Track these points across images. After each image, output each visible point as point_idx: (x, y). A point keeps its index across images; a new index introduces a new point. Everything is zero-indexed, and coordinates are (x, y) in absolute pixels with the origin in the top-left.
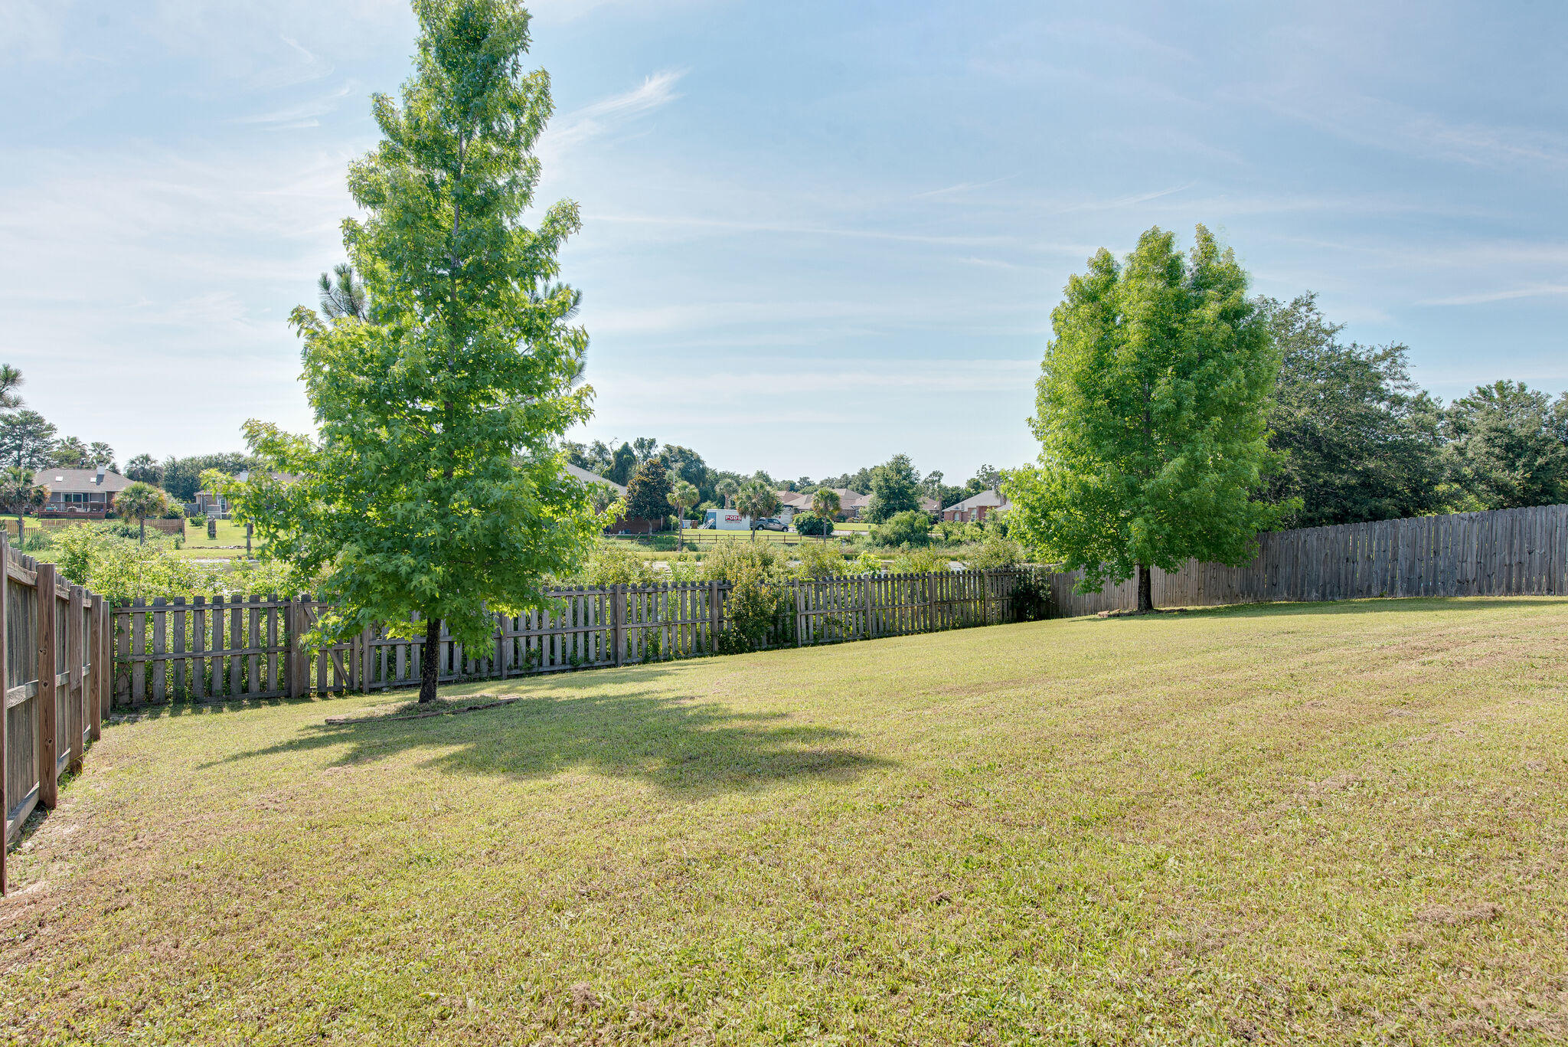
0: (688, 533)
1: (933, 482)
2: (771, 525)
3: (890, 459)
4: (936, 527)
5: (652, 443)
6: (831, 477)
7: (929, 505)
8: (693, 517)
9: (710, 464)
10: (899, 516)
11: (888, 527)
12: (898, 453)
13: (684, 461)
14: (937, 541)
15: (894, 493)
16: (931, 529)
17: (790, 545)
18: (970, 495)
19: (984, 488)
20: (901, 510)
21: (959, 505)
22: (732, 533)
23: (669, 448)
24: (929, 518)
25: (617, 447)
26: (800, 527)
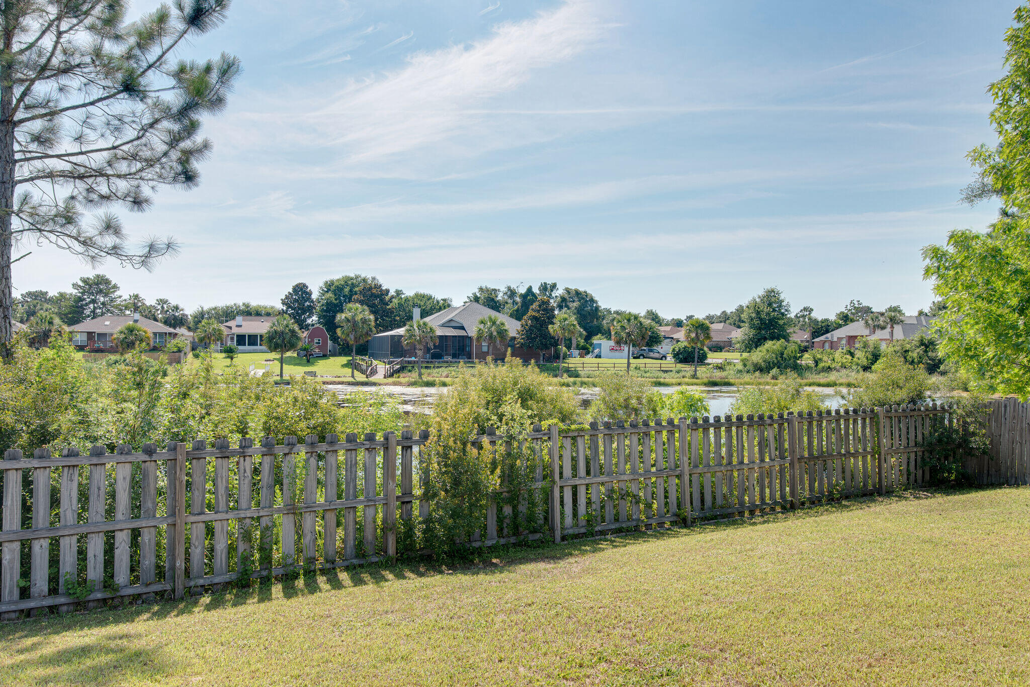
0: (575, 361)
1: (804, 316)
2: (651, 354)
3: (761, 293)
4: (806, 355)
5: (554, 286)
6: (712, 313)
7: (800, 336)
8: (584, 348)
9: (603, 304)
10: (769, 344)
11: (758, 355)
12: (769, 287)
13: (579, 301)
14: (808, 368)
15: (765, 324)
16: (801, 357)
17: (666, 372)
18: (840, 326)
19: (852, 321)
20: (772, 339)
21: (829, 335)
22: (614, 361)
23: (568, 291)
24: (800, 346)
25: (523, 290)
26: (676, 355)
